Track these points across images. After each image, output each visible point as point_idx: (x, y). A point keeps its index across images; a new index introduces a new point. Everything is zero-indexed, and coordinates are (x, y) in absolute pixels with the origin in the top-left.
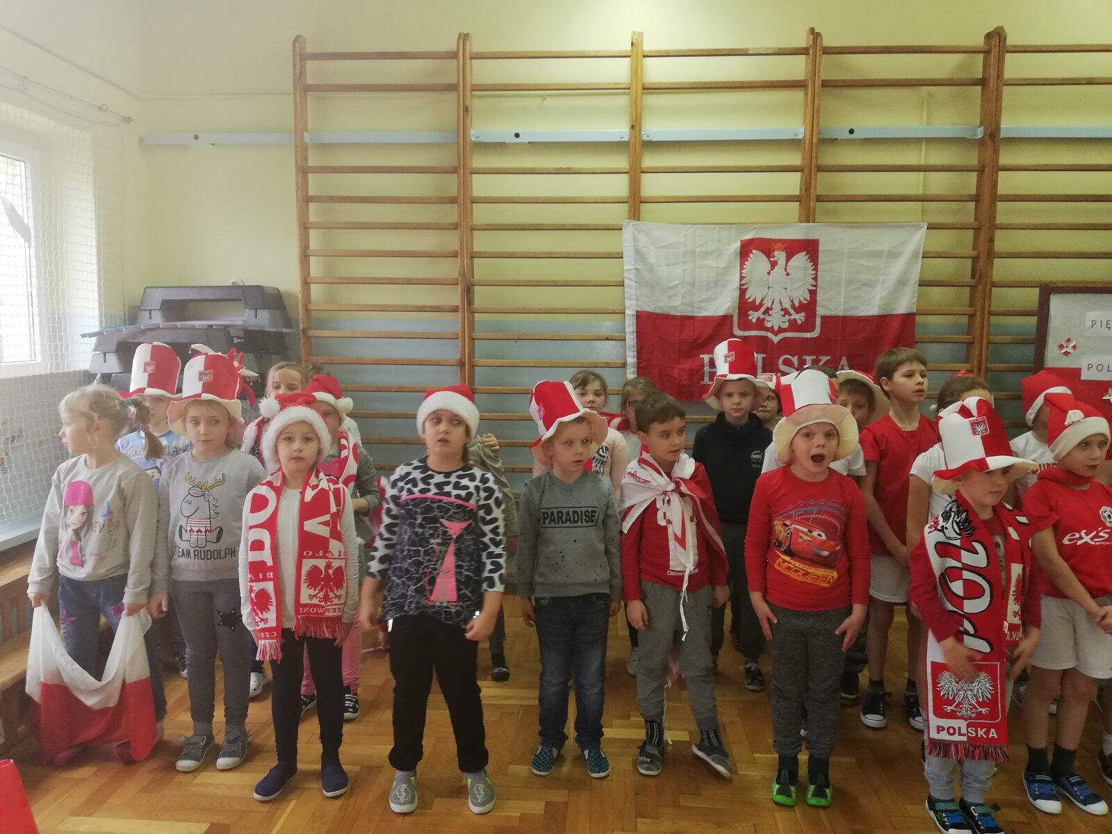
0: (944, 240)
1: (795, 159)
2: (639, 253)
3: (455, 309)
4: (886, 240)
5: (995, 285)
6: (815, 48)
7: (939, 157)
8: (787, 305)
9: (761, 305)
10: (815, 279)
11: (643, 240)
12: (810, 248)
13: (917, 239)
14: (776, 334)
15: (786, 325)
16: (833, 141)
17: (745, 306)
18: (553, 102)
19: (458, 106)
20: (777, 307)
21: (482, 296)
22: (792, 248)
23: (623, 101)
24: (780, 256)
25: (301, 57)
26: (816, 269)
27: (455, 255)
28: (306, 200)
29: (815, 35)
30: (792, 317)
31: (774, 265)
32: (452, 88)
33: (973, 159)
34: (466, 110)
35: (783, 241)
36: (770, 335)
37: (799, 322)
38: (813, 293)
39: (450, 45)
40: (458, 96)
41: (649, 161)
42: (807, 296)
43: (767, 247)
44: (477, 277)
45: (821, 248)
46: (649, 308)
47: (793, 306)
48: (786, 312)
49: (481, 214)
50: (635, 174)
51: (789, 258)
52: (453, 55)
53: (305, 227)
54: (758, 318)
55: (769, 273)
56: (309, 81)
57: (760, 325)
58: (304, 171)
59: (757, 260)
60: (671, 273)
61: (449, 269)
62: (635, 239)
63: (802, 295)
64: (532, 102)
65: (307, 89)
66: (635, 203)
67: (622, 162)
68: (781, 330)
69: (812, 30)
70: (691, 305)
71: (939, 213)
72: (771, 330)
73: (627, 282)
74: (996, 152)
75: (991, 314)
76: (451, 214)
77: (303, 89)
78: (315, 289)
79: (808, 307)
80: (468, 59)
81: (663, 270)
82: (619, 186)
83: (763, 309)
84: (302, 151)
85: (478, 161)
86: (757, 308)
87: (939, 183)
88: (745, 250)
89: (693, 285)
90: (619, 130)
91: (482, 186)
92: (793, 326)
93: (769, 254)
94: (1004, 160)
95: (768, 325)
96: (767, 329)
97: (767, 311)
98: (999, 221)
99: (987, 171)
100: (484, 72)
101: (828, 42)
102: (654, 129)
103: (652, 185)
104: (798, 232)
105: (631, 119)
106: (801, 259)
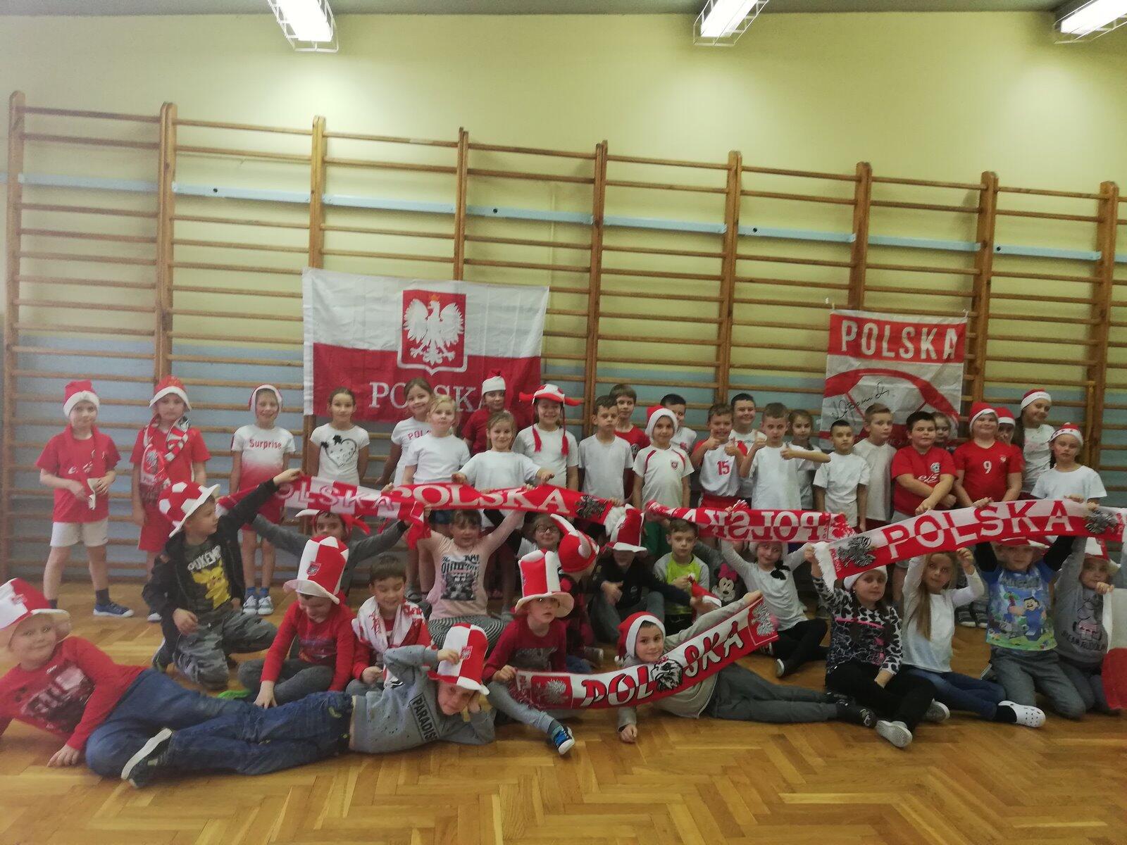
0: (564, 301)
1: (450, 229)
2: (318, 296)
3: (152, 334)
4: (519, 298)
5: (600, 337)
6: (463, 142)
7: (564, 236)
8: (441, 345)
9: (420, 343)
10: (463, 325)
11: (321, 285)
12: (459, 301)
13: (544, 299)
14: (433, 367)
15: (440, 361)
16: (482, 217)
17: (409, 344)
18: (250, 166)
19: (160, 164)
20: (433, 347)
21: (179, 323)
22: (445, 300)
23: (307, 170)
24: (435, 305)
25: (19, 110)
26: (463, 317)
27: (153, 287)
28: (17, 232)
29: (463, 134)
30: (444, 355)
31: (430, 312)
32: (156, 146)
33: (587, 239)
34: (167, 166)
35: (438, 294)
36: (428, 368)
37: (450, 360)
38: (461, 337)
39: (155, 111)
40: (160, 154)
41: (332, 220)
42: (457, 339)
43: (425, 297)
44: (176, 306)
45: (467, 301)
46: (326, 340)
47: (445, 346)
48: (440, 351)
49: (181, 254)
50: (317, 232)
51: (442, 307)
52: (157, 120)
53: (14, 257)
54: (418, 355)
55: (427, 318)
56: (27, 130)
57: (419, 359)
58: (16, 207)
59: (418, 308)
60: (343, 313)
61: (149, 298)
62: (314, 284)
63: (453, 338)
64: (231, 164)
65: (24, 137)
66: (318, 255)
67: (305, 219)
68: (436, 365)
69: (461, 129)
70: (362, 340)
71: (564, 280)
72: (428, 364)
73: (305, 318)
74: (600, 236)
75: (598, 360)
76: (150, 252)
77: (19, 136)
78: (23, 311)
79: (458, 347)
80: (170, 124)
81: (337, 310)
82: (302, 239)
83: (422, 347)
84: (16, 191)
85: (181, 209)
86: (417, 346)
87: (565, 257)
88: (409, 298)
89: (364, 323)
90: (302, 193)
91: (182, 230)
92: (446, 362)
93: (426, 303)
94: (606, 241)
95: (427, 360)
96: (425, 363)
97: (425, 349)
98: (603, 288)
99: (597, 249)
100: (187, 136)
101: (473, 138)
102: (335, 195)
103: (334, 241)
104: (449, 287)
105: (312, 187)
106: (451, 309)
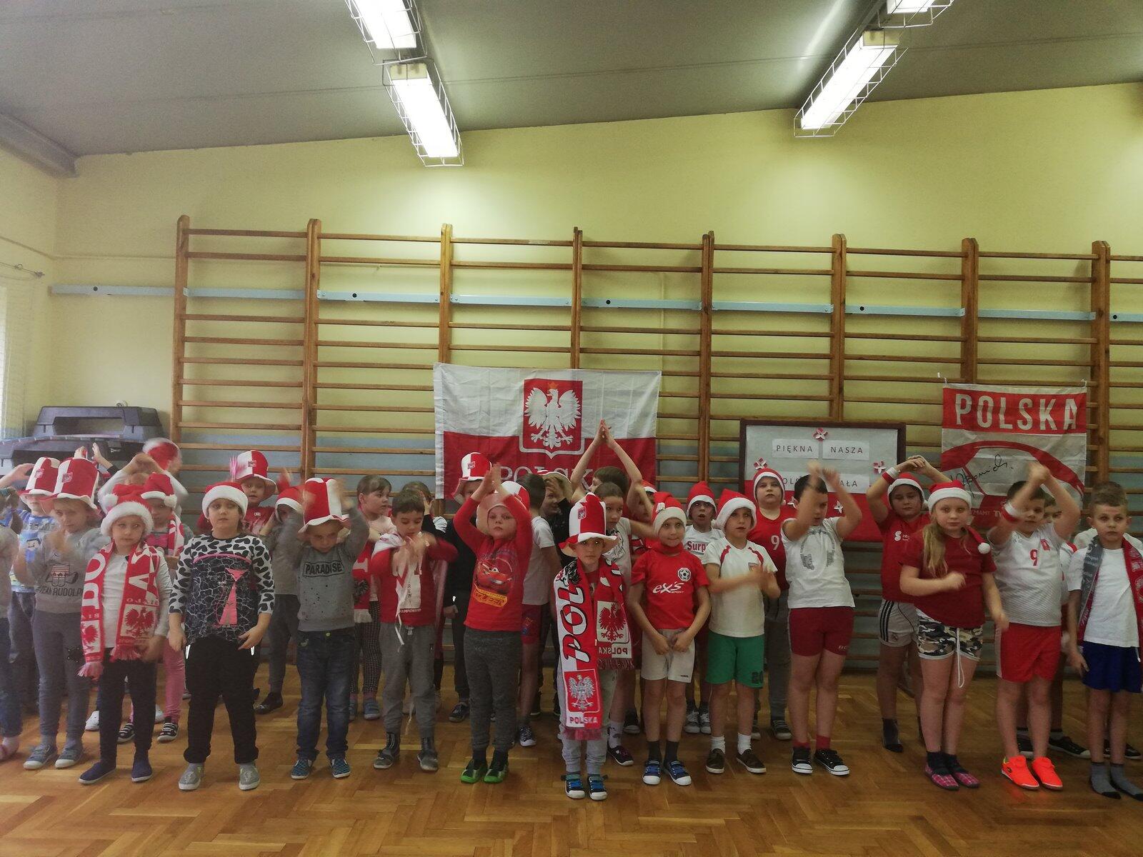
0: (676, 384)
1: (566, 321)
2: (447, 389)
3: (299, 428)
4: (632, 383)
5: (712, 418)
6: (578, 241)
7: (673, 323)
8: (560, 430)
9: (540, 429)
10: (580, 410)
11: (449, 378)
12: (576, 387)
13: (655, 382)
14: (552, 451)
15: (559, 445)
16: (596, 309)
17: (528, 429)
18: (384, 271)
19: (307, 272)
20: (552, 431)
21: (322, 418)
22: (563, 387)
23: (436, 273)
24: (554, 392)
25: (184, 231)
26: (580, 403)
27: (300, 385)
28: (181, 340)
29: (578, 232)
30: (563, 439)
31: (549, 399)
32: (302, 258)
33: (696, 324)
34: (313, 276)
35: (556, 382)
36: (547, 452)
37: (569, 443)
38: (579, 421)
39: (302, 226)
40: (307, 263)
41: (459, 318)
42: (574, 423)
43: (544, 386)
44: (319, 402)
45: (584, 387)
46: (453, 429)
47: (564, 431)
48: (559, 435)
49: (324, 354)
50: (446, 329)
51: (560, 395)
52: (305, 235)
53: (179, 362)
54: (538, 439)
55: (546, 405)
56: (191, 249)
57: (540, 444)
58: (181, 318)
59: (538, 396)
60: (470, 403)
61: (296, 396)
62: (443, 377)
63: (570, 422)
64: (369, 270)
65: (188, 255)
66: (446, 351)
67: (435, 318)
68: (555, 449)
69: (576, 229)
70: (487, 428)
71: (674, 364)
72: (547, 448)
73: (436, 409)
74: (709, 321)
75: (711, 439)
76: (298, 353)
77: (184, 254)
78: (186, 411)
79: (575, 431)
80: (316, 238)
81: (464, 401)
82: (433, 336)
83: (542, 432)
84: (181, 302)
85: (324, 314)
86: (537, 432)
87: (675, 342)
88: (528, 387)
89: (488, 413)
90: (432, 294)
91: (325, 333)
92: (564, 446)
93: (545, 391)
94: (715, 326)
96: (545, 448)
97: (545, 434)
98: (713, 370)
99: (706, 333)
100: (330, 248)
101: (587, 236)
102: (462, 294)
103: (460, 337)
104: (566, 375)
105: (441, 289)
106: (568, 396)
